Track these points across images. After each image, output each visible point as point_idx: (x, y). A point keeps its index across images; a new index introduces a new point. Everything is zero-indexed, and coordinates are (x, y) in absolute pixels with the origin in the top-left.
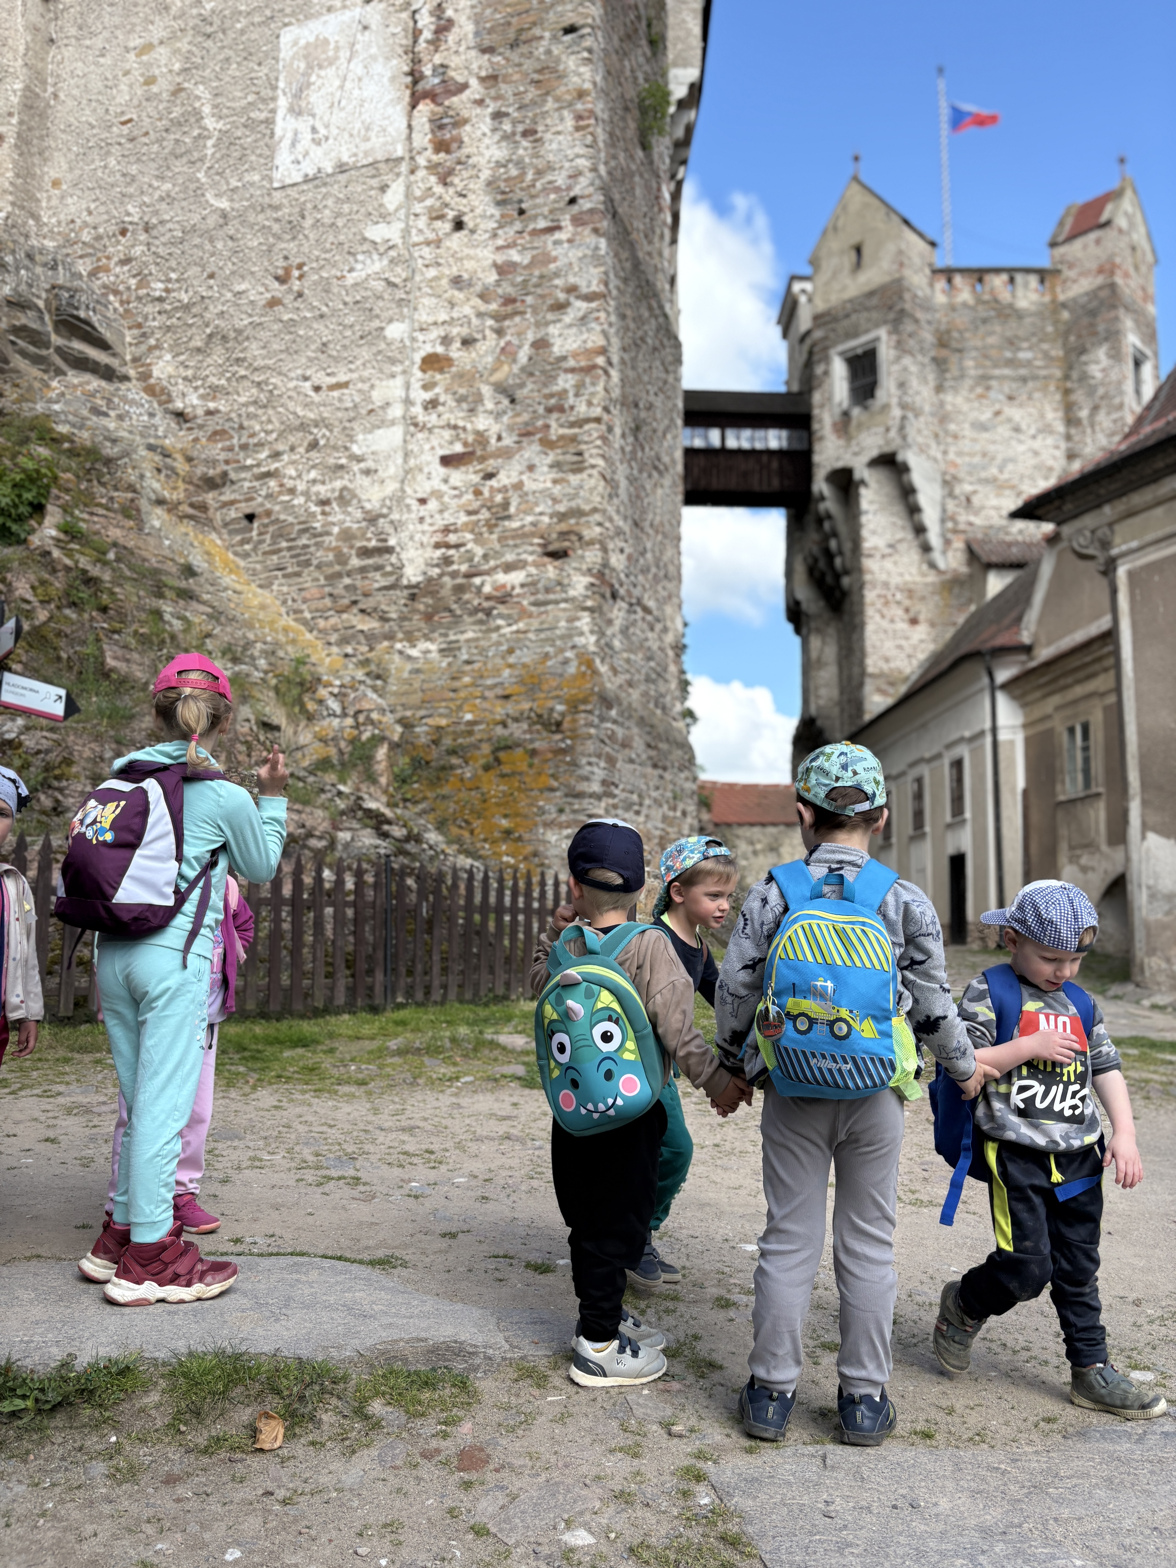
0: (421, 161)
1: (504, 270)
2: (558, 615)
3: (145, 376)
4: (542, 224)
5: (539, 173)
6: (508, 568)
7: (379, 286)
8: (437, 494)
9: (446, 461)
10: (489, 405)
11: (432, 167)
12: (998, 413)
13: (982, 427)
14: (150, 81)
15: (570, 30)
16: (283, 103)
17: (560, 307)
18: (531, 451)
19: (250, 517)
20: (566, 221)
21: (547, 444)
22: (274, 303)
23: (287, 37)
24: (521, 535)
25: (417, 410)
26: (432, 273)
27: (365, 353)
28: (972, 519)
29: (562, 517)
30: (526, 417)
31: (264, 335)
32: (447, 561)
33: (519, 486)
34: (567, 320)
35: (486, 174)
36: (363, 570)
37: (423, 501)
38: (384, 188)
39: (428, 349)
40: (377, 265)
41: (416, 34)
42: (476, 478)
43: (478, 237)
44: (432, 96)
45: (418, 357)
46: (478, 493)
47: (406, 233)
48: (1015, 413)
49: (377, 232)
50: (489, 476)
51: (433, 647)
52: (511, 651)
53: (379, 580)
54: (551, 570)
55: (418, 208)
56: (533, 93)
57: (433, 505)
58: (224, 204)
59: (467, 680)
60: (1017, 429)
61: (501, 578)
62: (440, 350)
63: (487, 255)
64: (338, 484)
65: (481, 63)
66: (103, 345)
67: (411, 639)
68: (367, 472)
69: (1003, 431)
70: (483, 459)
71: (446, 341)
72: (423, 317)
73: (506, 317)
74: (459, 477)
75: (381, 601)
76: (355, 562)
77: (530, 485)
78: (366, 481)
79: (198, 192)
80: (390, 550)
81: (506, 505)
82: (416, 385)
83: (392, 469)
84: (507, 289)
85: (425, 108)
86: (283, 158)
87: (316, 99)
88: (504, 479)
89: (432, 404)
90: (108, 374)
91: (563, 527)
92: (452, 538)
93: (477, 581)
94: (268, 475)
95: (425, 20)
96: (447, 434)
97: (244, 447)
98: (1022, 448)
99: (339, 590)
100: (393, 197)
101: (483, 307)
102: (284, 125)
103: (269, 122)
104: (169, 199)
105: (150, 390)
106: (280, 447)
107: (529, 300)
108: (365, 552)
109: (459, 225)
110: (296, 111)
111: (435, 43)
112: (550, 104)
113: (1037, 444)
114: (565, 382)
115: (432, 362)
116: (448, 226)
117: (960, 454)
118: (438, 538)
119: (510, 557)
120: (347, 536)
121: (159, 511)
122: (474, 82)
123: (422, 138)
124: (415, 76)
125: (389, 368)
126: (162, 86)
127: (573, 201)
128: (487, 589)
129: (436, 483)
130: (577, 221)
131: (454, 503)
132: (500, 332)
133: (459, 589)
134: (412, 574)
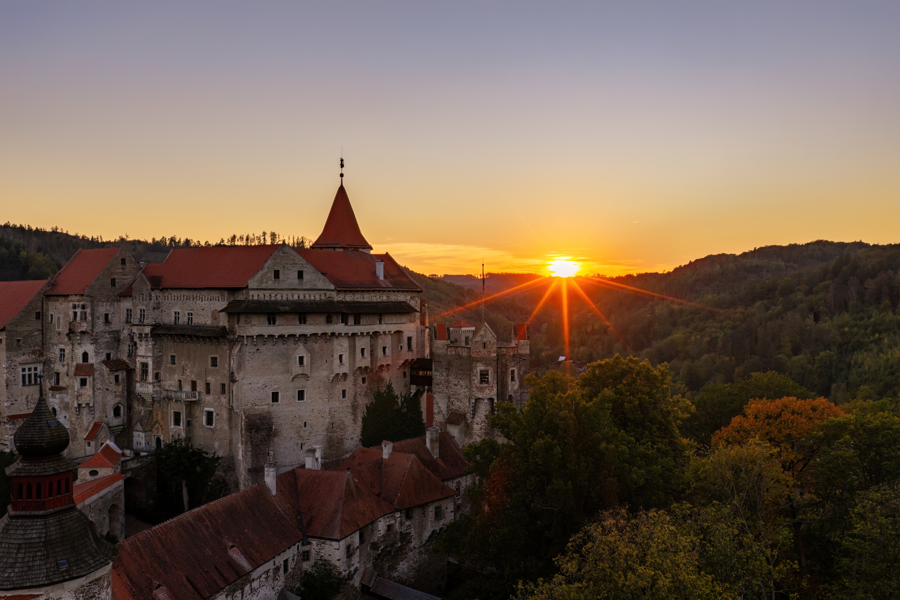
12: (459, 382)
13: (455, 385)
28: (453, 407)
38: (241, 463)
47: (242, 468)
48: (461, 382)
58: (237, 458)
60: (462, 386)
66: (232, 468)
69: (459, 387)
85: (243, 458)
87: (240, 452)
98: (462, 391)
100: (242, 465)
113: (465, 390)
117: (451, 391)
124: (242, 454)
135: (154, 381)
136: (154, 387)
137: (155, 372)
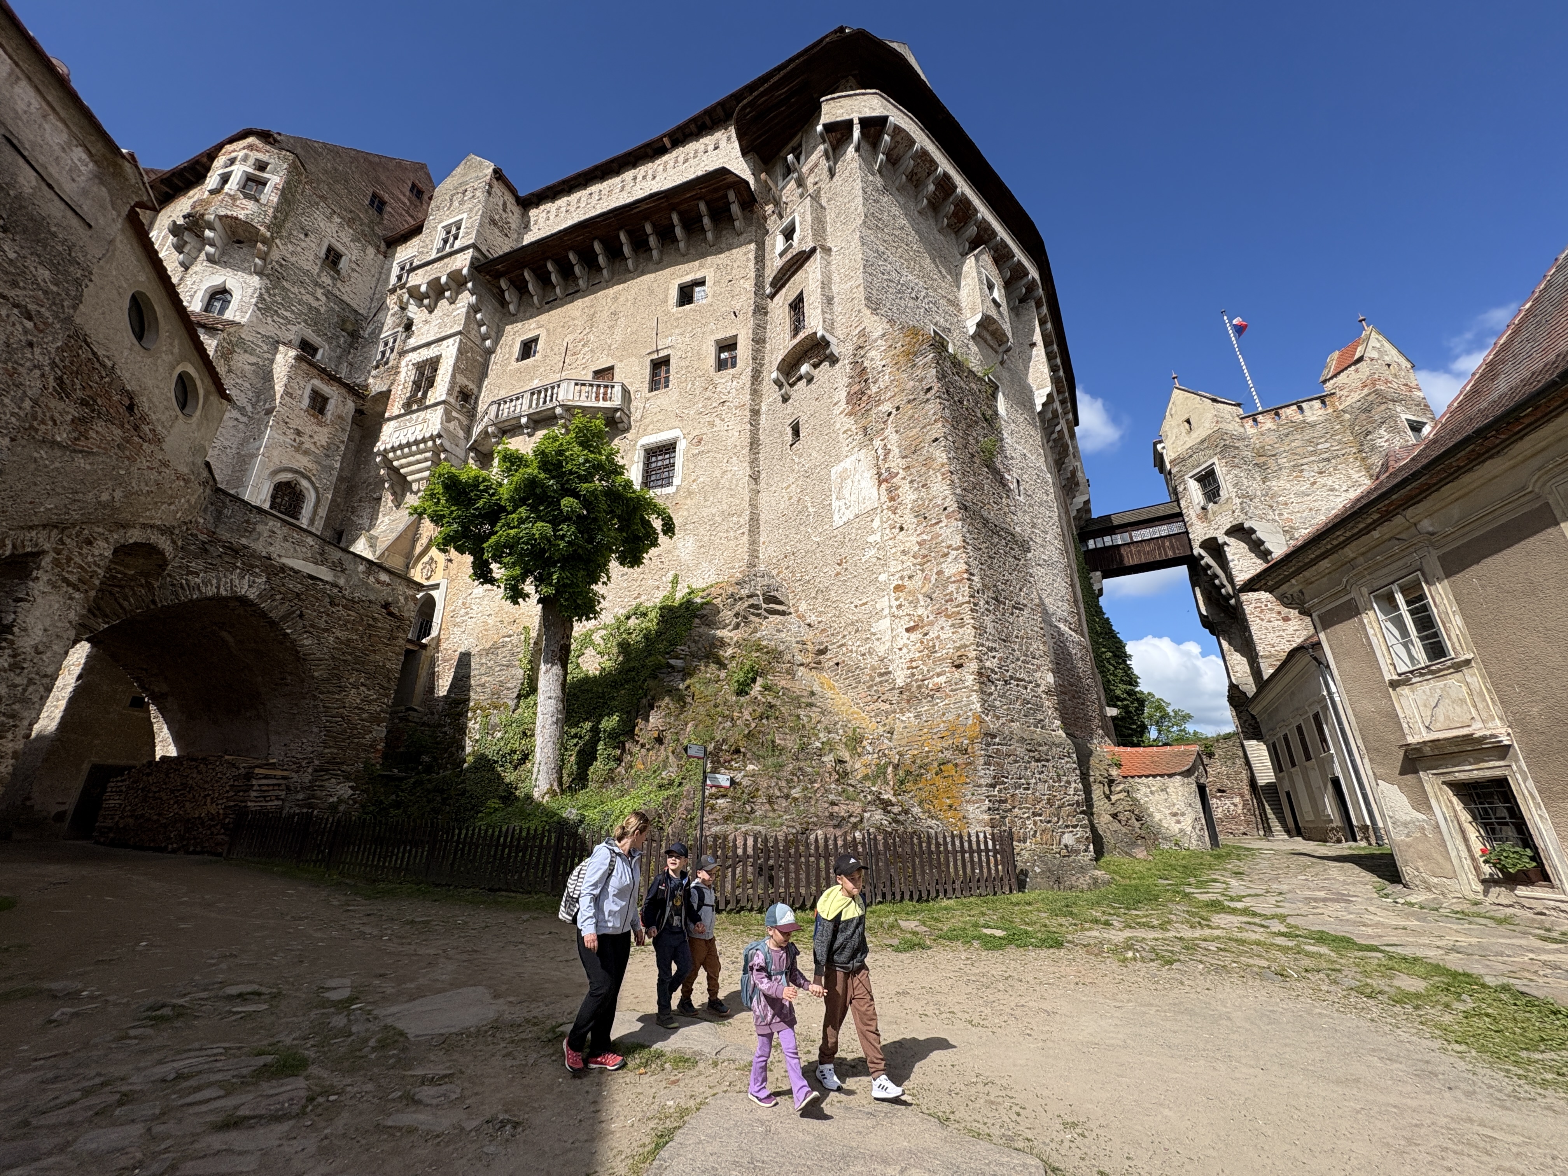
0: (885, 507)
1: (920, 544)
2: (962, 694)
3: (797, 611)
4: (934, 521)
5: (931, 500)
6: (939, 675)
7: (874, 560)
8: (906, 645)
9: (908, 630)
10: (922, 603)
11: (889, 508)
14: (790, 498)
15: (936, 440)
16: (834, 496)
17: (946, 555)
18: (942, 621)
19: (837, 664)
20: (943, 518)
21: (948, 616)
22: (838, 574)
23: (833, 471)
24: (942, 659)
25: (894, 609)
26: (894, 550)
27: (872, 589)
29: (958, 649)
30: (938, 606)
31: (835, 588)
32: (913, 675)
33: (938, 637)
34: (949, 560)
35: (910, 506)
36: (881, 682)
37: (900, 649)
38: (872, 521)
39: (896, 583)
40: (873, 552)
41: (878, 458)
42: (921, 636)
43: (910, 532)
44: (886, 480)
45: (892, 587)
46: (922, 643)
47: (882, 536)
49: (871, 539)
50: (926, 634)
51: (911, 715)
52: (944, 714)
53: (887, 686)
54: (957, 675)
55: (885, 526)
56: (924, 469)
57: (905, 650)
58: (818, 539)
59: (926, 730)
61: (936, 680)
62: (900, 582)
63: (914, 539)
64: (868, 646)
65: (903, 463)
66: (781, 603)
67: (902, 712)
68: (878, 639)
70: (922, 627)
71: (902, 578)
72: (892, 570)
73: (925, 563)
74: (914, 636)
75: (888, 695)
76: (878, 679)
77: (943, 637)
78: (877, 643)
79: (809, 537)
80: (890, 673)
81: (934, 646)
82: (893, 599)
83: (888, 637)
84: (923, 552)
85: (884, 486)
86: (836, 517)
87: (846, 493)
88: (932, 635)
89: (900, 606)
90: (783, 613)
91: (959, 653)
92: (914, 664)
93: (926, 682)
94: (842, 645)
95: (880, 451)
96: (907, 618)
97: (833, 635)
99: (873, 693)
100: (876, 524)
101: (915, 561)
102: (835, 504)
103: (830, 504)
104: (799, 541)
105: (799, 617)
106: (845, 633)
107: (933, 554)
108: (881, 675)
109: (902, 529)
110: (839, 499)
111: (885, 460)
112: (931, 472)
114: (952, 588)
115: (898, 588)
116: (897, 530)
117: (1292, 513)
118: (909, 664)
119: (938, 670)
120: (873, 669)
121: (801, 668)
122: (901, 471)
123: (884, 498)
124: (879, 474)
125: (881, 594)
126: (795, 499)
127: (945, 509)
128: (930, 686)
129: (905, 641)
130: (947, 517)
131: (913, 648)
132: (923, 571)
133: (919, 687)
134: (900, 682)
135: (452, 400)
136: (448, 417)
137: (462, 380)
